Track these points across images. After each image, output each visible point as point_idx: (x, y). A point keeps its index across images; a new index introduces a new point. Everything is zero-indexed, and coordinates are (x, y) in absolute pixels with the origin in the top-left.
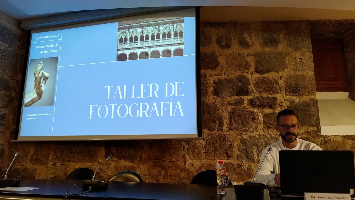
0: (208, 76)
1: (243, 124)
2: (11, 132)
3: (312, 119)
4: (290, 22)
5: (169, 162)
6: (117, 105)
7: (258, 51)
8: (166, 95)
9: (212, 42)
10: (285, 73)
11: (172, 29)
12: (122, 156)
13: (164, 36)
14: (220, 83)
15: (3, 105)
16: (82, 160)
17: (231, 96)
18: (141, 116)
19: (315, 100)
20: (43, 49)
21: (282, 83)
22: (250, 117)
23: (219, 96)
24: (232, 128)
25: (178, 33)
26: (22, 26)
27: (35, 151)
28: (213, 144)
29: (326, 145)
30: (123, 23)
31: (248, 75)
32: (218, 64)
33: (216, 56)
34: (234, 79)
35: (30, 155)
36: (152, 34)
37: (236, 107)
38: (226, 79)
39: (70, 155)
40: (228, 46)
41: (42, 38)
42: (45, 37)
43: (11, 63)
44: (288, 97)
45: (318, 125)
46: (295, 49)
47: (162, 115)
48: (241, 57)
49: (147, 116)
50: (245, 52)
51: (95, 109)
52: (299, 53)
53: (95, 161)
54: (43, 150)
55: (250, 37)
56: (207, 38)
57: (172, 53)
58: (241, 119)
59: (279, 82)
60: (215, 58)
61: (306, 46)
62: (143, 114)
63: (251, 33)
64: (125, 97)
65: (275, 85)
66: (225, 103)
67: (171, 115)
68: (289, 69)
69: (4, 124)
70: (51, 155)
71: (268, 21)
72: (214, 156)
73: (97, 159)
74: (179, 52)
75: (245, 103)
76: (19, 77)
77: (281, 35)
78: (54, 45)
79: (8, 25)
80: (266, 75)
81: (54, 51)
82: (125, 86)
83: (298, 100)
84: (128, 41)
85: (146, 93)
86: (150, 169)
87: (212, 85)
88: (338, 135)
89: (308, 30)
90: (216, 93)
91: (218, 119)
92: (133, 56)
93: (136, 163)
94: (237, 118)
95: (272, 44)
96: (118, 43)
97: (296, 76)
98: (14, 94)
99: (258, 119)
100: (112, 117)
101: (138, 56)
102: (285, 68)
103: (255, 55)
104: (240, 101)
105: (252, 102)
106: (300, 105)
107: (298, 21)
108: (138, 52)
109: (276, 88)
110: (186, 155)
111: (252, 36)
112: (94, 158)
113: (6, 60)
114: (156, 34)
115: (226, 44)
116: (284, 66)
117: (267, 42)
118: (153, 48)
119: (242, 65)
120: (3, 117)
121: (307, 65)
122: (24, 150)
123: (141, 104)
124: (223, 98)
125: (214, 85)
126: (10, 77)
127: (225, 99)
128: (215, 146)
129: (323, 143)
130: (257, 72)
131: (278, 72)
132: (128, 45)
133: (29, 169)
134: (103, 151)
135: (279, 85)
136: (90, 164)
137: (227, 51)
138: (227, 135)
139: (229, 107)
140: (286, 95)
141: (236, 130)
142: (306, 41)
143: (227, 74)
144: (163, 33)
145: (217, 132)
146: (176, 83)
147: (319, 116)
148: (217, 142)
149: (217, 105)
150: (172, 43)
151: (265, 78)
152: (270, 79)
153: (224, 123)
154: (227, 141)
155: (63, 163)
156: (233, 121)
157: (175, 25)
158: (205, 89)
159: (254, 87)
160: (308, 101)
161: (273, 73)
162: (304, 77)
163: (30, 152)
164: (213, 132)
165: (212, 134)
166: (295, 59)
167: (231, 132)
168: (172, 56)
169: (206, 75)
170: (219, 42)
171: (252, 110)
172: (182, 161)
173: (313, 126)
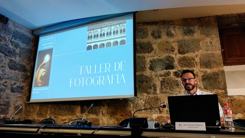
0: (146, 57)
1: (170, 89)
2: (26, 97)
3: (221, 84)
4: (202, 17)
5: (121, 115)
6: (85, 78)
7: (180, 39)
8: (115, 70)
9: (148, 35)
10: (199, 53)
11: (118, 28)
12: (90, 111)
13: (114, 33)
14: (154, 62)
15: (22, 80)
16: (66, 114)
17: (162, 70)
18: (100, 84)
19: (223, 71)
20: (45, 46)
21: (197, 60)
22: (175, 84)
23: (154, 71)
24: (163, 92)
25: (123, 30)
26: (34, 33)
27: (40, 109)
28: (150, 103)
29: (232, 103)
30: (90, 26)
31: (173, 56)
32: (152, 49)
33: (151, 44)
34: (163, 59)
35: (37, 111)
36: (107, 32)
37: (165, 77)
38: (158, 59)
39: (59, 111)
40: (159, 37)
41: (44, 40)
42: (46, 39)
43: (28, 55)
44: (202, 69)
45: (225, 88)
46: (207, 36)
47: (112, 83)
48: (169, 44)
49: (103, 84)
50: (171, 40)
51: (73, 81)
52: (210, 38)
53: (74, 115)
54: (44, 108)
55: (175, 30)
56: (145, 33)
57: (119, 43)
58: (169, 85)
59: (195, 59)
60: (150, 45)
61: (214, 33)
62: (101, 83)
63: (175, 27)
64: (90, 73)
65: (193, 61)
66: (158, 75)
67: (118, 83)
68: (202, 50)
69: (23, 92)
70: (49, 111)
71: (187, 19)
72: (151, 111)
73: (75, 114)
74: (123, 42)
75: (172, 74)
76: (32, 64)
77: (196, 27)
78: (51, 43)
79: (26, 33)
80: (186, 55)
81: (51, 46)
82: (91, 66)
83: (210, 71)
84: (93, 38)
85: (103, 70)
86: (108, 120)
87: (148, 63)
88: (241, 96)
89: (216, 22)
90: (151, 68)
91: (153, 86)
92: (96, 47)
93: (99, 116)
94: (166, 85)
95: (190, 34)
96: (87, 39)
97: (208, 54)
98: (29, 74)
99: (181, 85)
100: (83, 86)
101: (99, 46)
102: (199, 49)
103: (178, 42)
104: (168, 73)
105: (176, 74)
106: (211, 74)
107: (208, 17)
108: (99, 44)
109: (194, 63)
110: (132, 111)
111: (176, 29)
112: (74, 113)
113: (25, 54)
114: (109, 32)
115: (158, 35)
116: (198, 48)
117: (186, 32)
118: (107, 41)
119: (169, 49)
120: (22, 88)
121: (215, 47)
122: (33, 108)
123: (100, 76)
124: (156, 72)
125: (150, 63)
126: (27, 64)
127: (157, 72)
128: (151, 104)
129: (230, 101)
130: (180, 53)
131: (194, 52)
132: (93, 40)
133: (36, 120)
134: (79, 108)
135: (195, 61)
136: (71, 117)
137: (159, 40)
138: (159, 97)
139: (160, 77)
140: (201, 68)
141: (166, 93)
142: (214, 30)
143: (159, 55)
144: (113, 31)
145: (152, 95)
146: (121, 62)
147: (226, 82)
148: (152, 102)
149: (152, 76)
150: (119, 37)
151: (185, 57)
152: (189, 58)
153: (157, 88)
154: (159, 101)
155: (55, 116)
156: (163, 87)
157: (121, 25)
158: (144, 66)
159: (178, 63)
160: (217, 71)
161: (191, 53)
162: (213, 55)
163: (36, 109)
164: (149, 95)
165: (149, 96)
166: (207, 42)
167: (162, 94)
168: (119, 45)
169: (144, 57)
170: (153, 35)
171: (177, 79)
172: (129, 115)
173: (222, 89)
